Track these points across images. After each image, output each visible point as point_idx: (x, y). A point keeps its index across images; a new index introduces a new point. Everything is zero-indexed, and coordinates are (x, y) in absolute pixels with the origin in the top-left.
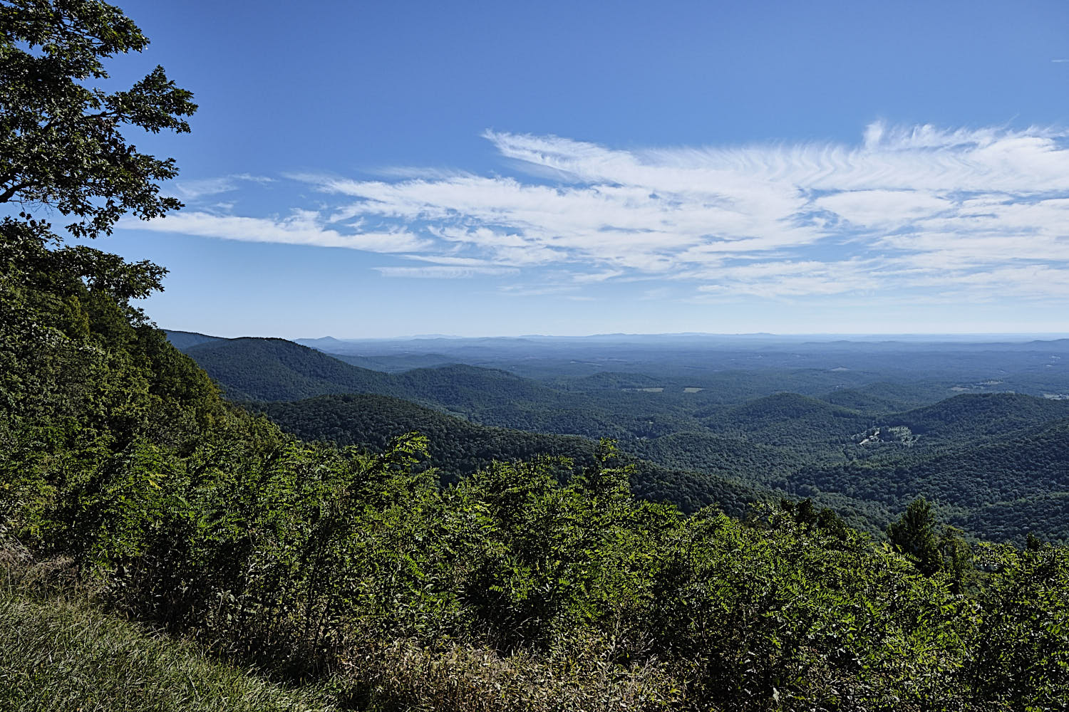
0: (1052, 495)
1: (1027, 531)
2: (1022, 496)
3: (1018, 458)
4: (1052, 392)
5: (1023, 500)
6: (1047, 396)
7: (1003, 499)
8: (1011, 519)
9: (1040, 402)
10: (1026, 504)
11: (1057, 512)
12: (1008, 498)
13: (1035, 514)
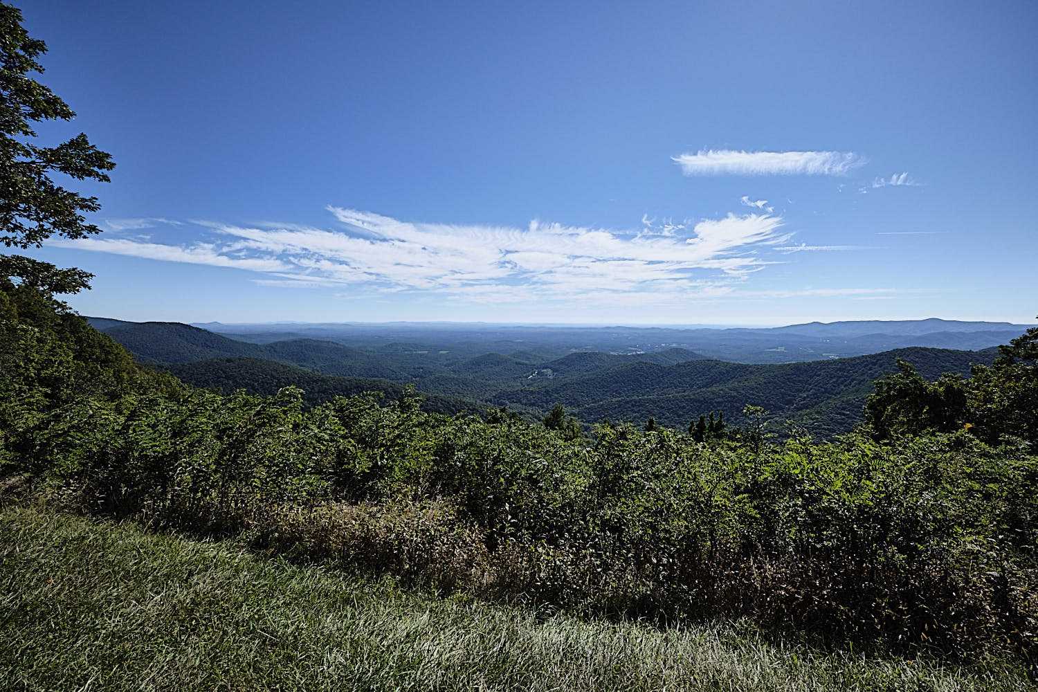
0: (614, 400)
1: (603, 417)
2: (601, 401)
3: (599, 383)
4: (613, 351)
5: (602, 403)
6: (612, 353)
7: (593, 403)
8: (597, 412)
9: (608, 356)
10: (603, 405)
11: (615, 408)
12: (595, 402)
13: (606, 409)
